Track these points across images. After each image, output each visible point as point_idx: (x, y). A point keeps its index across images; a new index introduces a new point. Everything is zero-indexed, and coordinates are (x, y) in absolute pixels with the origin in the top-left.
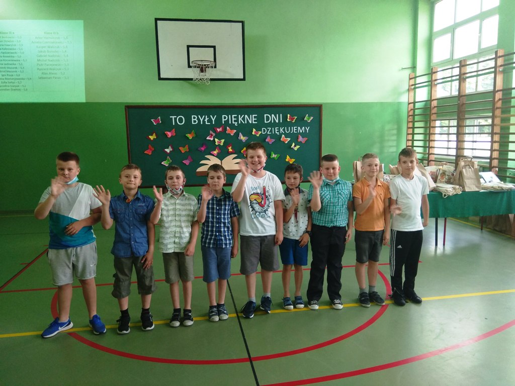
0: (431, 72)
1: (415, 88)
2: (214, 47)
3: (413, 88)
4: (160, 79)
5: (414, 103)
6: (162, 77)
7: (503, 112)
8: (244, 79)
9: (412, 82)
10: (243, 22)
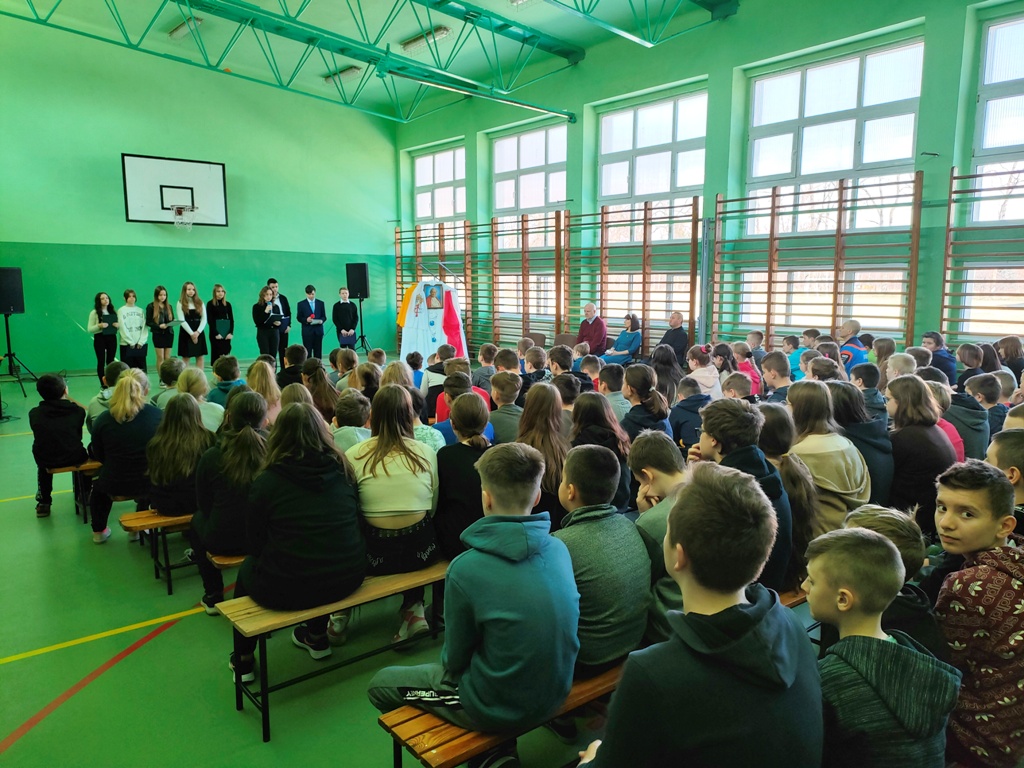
0: (417, 230)
1: (401, 243)
2: (192, 189)
3: (399, 242)
4: (128, 220)
5: (402, 257)
6: (130, 218)
7: (473, 272)
8: (226, 225)
9: (398, 236)
10: (223, 165)
